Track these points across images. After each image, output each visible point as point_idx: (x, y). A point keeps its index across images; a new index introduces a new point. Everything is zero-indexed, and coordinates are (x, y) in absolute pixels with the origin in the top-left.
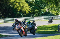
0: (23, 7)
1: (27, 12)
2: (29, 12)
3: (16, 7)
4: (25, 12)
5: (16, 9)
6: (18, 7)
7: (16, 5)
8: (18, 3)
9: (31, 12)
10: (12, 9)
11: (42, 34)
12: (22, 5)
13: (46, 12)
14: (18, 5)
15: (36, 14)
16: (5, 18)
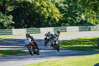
0: (52, 14)
1: (57, 20)
2: (60, 19)
3: (43, 13)
4: (55, 20)
5: (43, 16)
6: (45, 13)
7: (42, 10)
8: (45, 8)
9: (63, 20)
10: (38, 15)
11: (77, 50)
12: (50, 11)
13: (82, 20)
14: (45, 11)
15: (69, 23)
16: (28, 27)
